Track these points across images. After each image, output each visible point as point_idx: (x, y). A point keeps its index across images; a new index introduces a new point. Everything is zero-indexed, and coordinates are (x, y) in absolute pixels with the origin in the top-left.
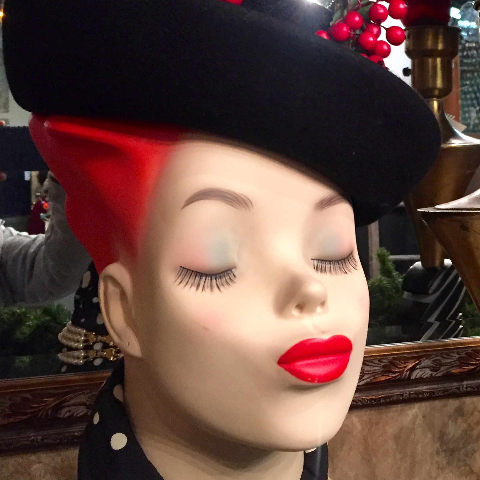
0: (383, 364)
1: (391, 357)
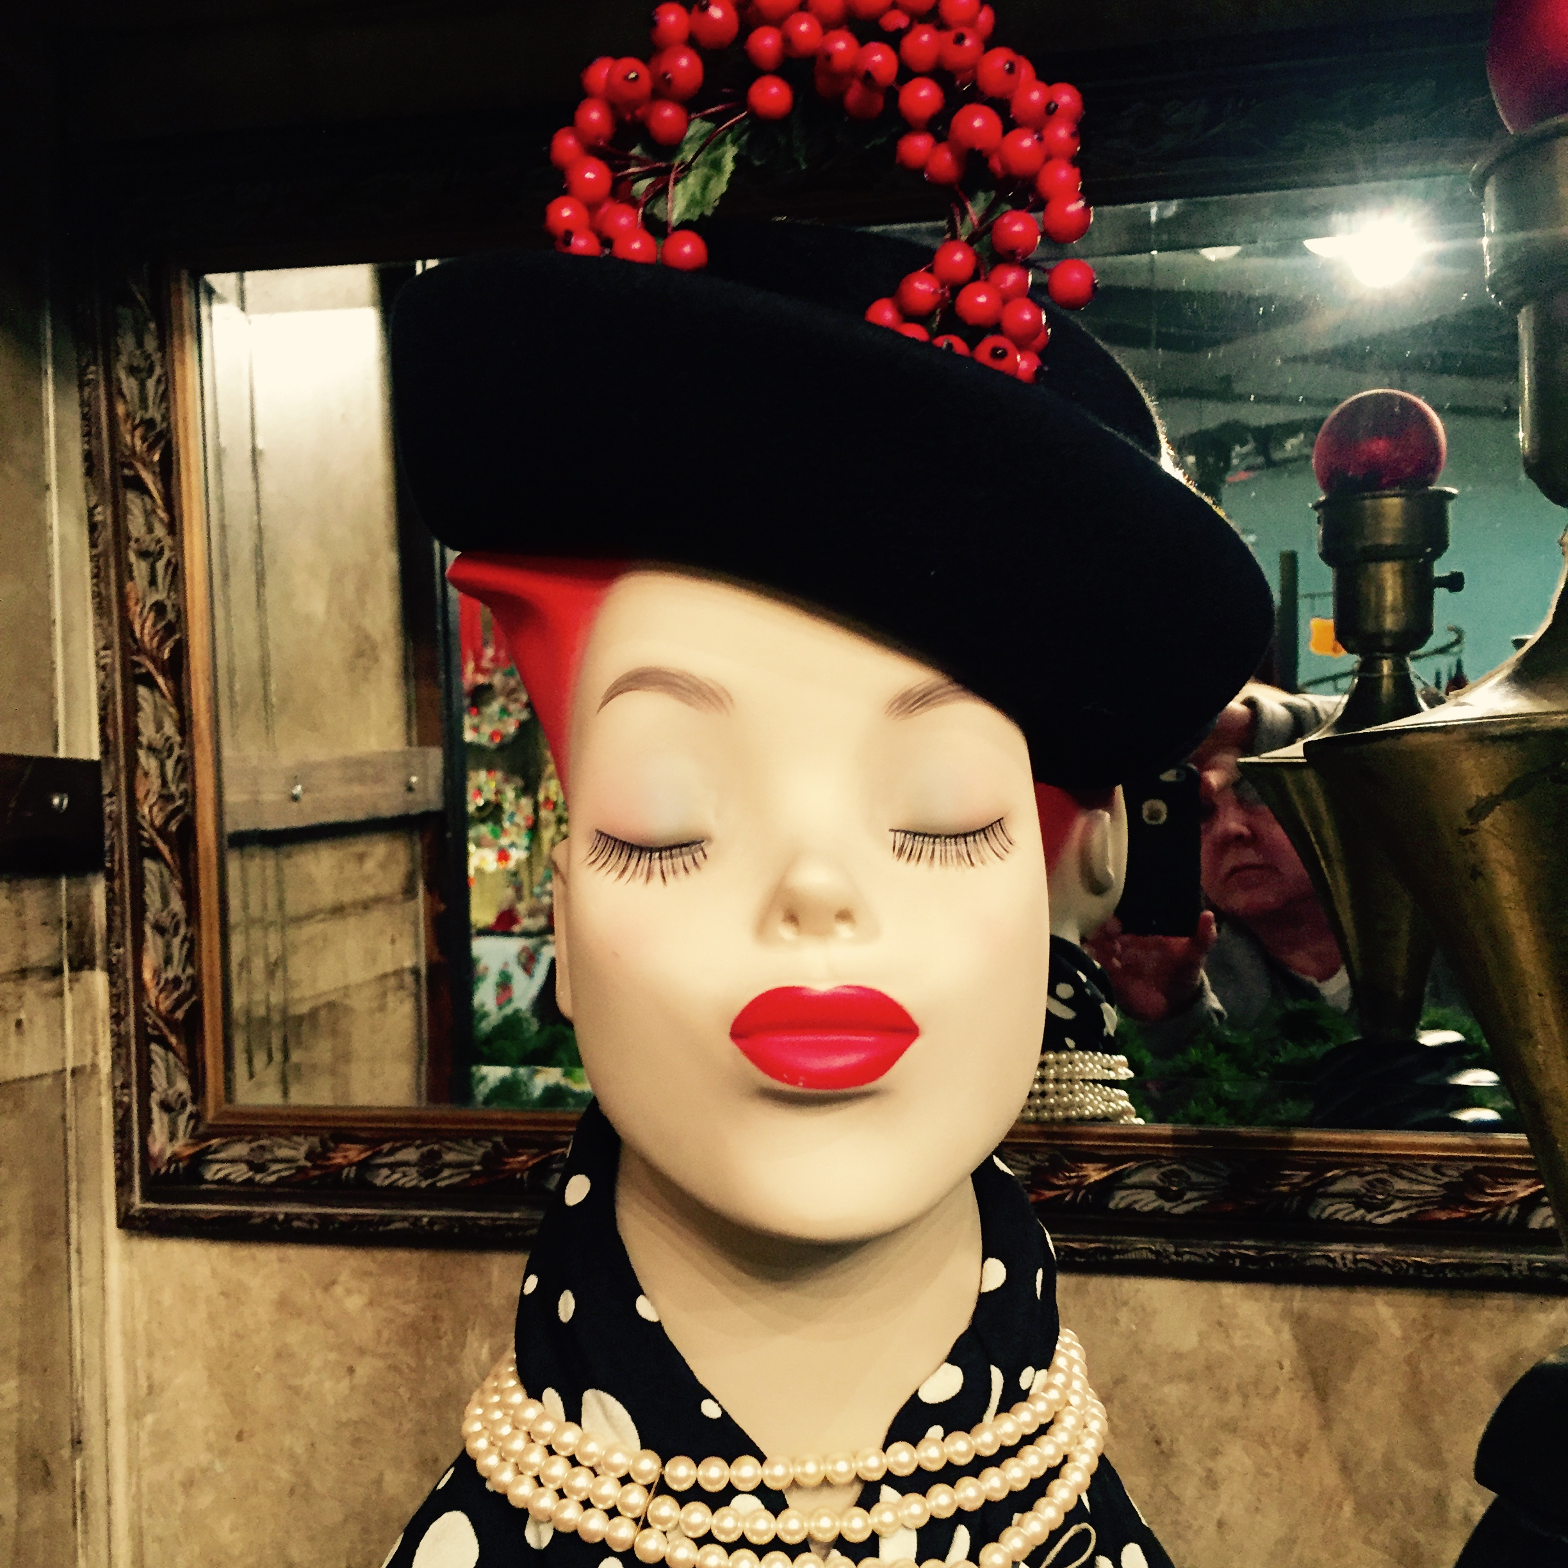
0: (1446, 1180)
1: (1470, 1166)
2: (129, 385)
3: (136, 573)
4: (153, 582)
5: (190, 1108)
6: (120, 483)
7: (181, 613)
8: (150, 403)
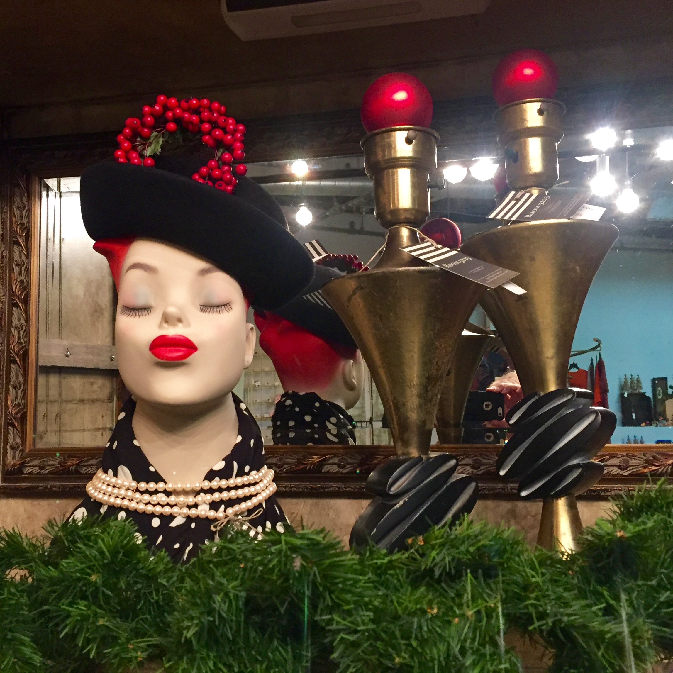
2: (17, 212)
3: (15, 271)
4: (20, 273)
5: (20, 448)
6: (12, 242)
7: (29, 284)
8: (23, 217)
